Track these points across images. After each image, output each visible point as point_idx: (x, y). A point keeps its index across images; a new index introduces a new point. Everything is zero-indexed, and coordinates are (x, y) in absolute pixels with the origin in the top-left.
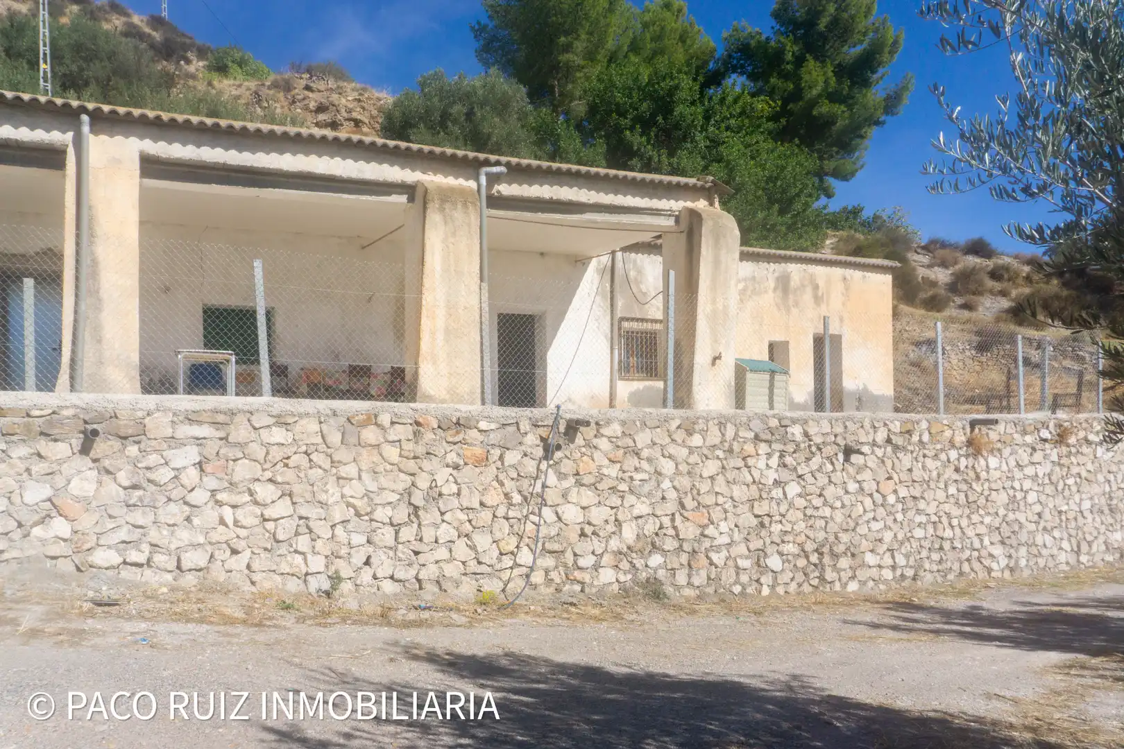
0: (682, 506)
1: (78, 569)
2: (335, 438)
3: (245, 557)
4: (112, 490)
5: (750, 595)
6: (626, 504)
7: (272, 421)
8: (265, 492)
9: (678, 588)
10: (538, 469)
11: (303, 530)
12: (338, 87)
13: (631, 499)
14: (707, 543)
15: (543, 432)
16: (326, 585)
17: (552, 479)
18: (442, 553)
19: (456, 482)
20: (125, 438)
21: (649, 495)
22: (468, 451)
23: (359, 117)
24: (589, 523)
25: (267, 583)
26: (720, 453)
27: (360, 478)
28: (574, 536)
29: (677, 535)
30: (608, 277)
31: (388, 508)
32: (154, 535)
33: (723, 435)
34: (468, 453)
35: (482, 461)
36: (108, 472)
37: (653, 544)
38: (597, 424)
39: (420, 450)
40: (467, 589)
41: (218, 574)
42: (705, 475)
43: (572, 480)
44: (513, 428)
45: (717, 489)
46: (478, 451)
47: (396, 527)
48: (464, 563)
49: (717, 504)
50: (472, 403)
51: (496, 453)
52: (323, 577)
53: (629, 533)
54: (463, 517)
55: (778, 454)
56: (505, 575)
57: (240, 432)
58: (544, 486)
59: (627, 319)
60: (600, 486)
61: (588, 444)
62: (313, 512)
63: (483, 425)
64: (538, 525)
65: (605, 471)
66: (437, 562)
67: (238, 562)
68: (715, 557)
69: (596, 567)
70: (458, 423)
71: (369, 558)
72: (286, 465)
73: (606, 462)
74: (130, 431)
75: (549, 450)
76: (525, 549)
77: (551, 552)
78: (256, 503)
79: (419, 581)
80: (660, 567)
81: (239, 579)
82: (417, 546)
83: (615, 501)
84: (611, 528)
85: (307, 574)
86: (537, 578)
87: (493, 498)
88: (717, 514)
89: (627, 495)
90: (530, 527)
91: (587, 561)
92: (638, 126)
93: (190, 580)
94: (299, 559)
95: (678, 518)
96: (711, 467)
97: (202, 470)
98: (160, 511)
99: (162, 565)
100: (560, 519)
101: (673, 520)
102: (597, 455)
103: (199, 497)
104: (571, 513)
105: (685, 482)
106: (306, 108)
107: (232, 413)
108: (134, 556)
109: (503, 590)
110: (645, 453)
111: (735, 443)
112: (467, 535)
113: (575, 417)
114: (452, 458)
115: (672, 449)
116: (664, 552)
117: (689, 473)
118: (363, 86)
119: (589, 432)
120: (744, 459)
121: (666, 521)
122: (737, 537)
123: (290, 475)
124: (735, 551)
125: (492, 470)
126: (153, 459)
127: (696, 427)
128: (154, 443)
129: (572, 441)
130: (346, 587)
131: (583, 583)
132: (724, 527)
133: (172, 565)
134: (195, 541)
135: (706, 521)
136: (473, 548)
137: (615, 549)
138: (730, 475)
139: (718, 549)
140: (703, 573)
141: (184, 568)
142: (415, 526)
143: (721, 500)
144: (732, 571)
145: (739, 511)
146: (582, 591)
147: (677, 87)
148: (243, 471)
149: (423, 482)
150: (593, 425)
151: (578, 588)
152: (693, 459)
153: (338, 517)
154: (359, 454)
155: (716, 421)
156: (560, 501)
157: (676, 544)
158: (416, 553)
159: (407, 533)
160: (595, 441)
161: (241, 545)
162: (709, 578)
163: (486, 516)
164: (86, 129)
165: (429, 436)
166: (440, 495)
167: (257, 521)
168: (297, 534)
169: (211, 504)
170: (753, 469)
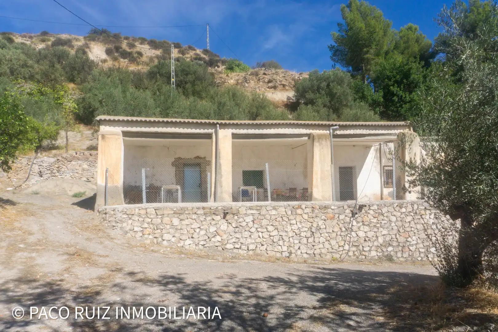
0: (399, 231)
1: (223, 249)
2: (289, 213)
3: (265, 246)
4: (231, 228)
5: (424, 261)
6: (379, 231)
7: (271, 208)
8: (270, 228)
9: (398, 258)
10: (350, 220)
11: (281, 239)
12: (276, 72)
13: (381, 229)
14: (408, 243)
15: (352, 209)
16: (288, 255)
17: (355, 223)
18: (321, 246)
19: (325, 225)
20: (234, 214)
21: (387, 228)
22: (328, 215)
23: (285, 84)
24: (367, 237)
25: (271, 254)
26: (412, 214)
27: (296, 224)
28: (362, 241)
29: (398, 241)
30: (378, 152)
31: (305, 233)
32: (242, 240)
33: (413, 208)
34: (329, 216)
35: (333, 218)
36: (230, 223)
37: (389, 244)
38: (369, 206)
39: (314, 215)
40: (329, 256)
41: (258, 251)
42: (407, 221)
43: (361, 224)
44: (342, 208)
45: (411, 226)
46: (331, 215)
47: (307, 238)
48: (328, 249)
49: (412, 231)
50: (329, 200)
51: (337, 215)
52: (287, 252)
53: (381, 240)
54: (327, 235)
55: (434, 214)
56: (341, 253)
57: (264, 212)
58: (352, 225)
59: (387, 166)
60: (370, 225)
61: (366, 212)
62: (284, 234)
63: (333, 207)
64: (350, 238)
65: (372, 220)
66: (319, 249)
67: (263, 248)
68: (411, 248)
69: (370, 251)
70: (325, 207)
71: (299, 247)
72: (276, 221)
73: (372, 218)
74: (235, 212)
75: (353, 214)
76: (347, 245)
77: (355, 246)
78: (268, 231)
79: (314, 254)
80: (392, 251)
81: (264, 252)
82: (313, 244)
83: (376, 230)
84: (374, 238)
85: (282, 252)
86: (351, 254)
87: (336, 229)
88: (411, 234)
89: (379, 228)
90: (348, 238)
91: (367, 249)
92: (396, 84)
93: (251, 253)
94: (280, 247)
95: (398, 236)
96: (409, 219)
97: (253, 222)
98: (243, 234)
99: (244, 249)
100: (357, 235)
101: (396, 236)
102: (369, 215)
103: (253, 230)
104: (361, 234)
105: (400, 224)
106: (264, 82)
107: (261, 206)
108: (237, 246)
109: (340, 257)
110: (385, 215)
111: (417, 211)
112: (328, 241)
113: (361, 204)
114: (323, 217)
115: (395, 213)
116: (393, 246)
117: (401, 221)
118: (286, 70)
119: (367, 208)
120: (421, 216)
121: (394, 236)
122: (419, 241)
123: (277, 223)
124: (418, 246)
125: (336, 221)
126: (241, 220)
127: (403, 206)
128: (241, 215)
129: (361, 212)
130: (293, 255)
131: (366, 256)
132: (414, 238)
133: (246, 249)
134: (252, 242)
135: (408, 236)
136: (330, 244)
137: (376, 245)
138: (416, 221)
139: (412, 245)
140: (407, 253)
141: (249, 249)
142: (313, 238)
143: (413, 229)
144: (418, 253)
145: (419, 233)
146: (365, 258)
147: (411, 68)
148: (264, 222)
149: (315, 225)
150: (367, 206)
151: (364, 257)
152: (403, 216)
153: (291, 235)
154: (296, 217)
155: (410, 204)
156: (357, 230)
157: (397, 244)
158: (313, 246)
159: (311, 240)
160: (368, 211)
161: (264, 243)
162: (409, 255)
163: (334, 235)
164: (218, 128)
165: (316, 211)
166: (320, 228)
167: (268, 237)
168: (279, 240)
169: (256, 232)
170: (424, 219)
